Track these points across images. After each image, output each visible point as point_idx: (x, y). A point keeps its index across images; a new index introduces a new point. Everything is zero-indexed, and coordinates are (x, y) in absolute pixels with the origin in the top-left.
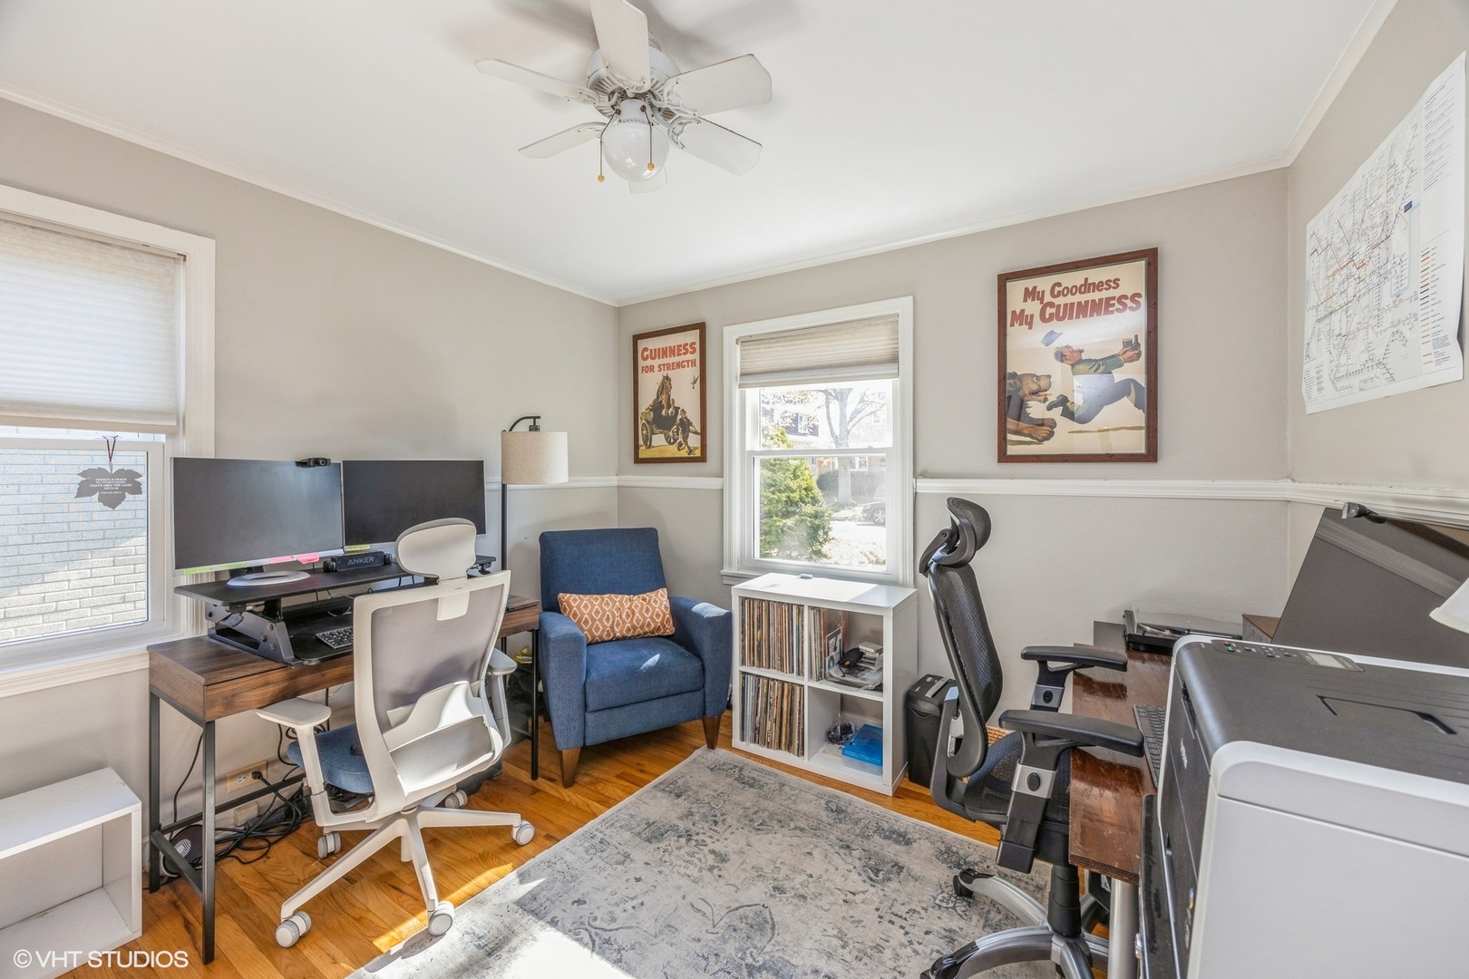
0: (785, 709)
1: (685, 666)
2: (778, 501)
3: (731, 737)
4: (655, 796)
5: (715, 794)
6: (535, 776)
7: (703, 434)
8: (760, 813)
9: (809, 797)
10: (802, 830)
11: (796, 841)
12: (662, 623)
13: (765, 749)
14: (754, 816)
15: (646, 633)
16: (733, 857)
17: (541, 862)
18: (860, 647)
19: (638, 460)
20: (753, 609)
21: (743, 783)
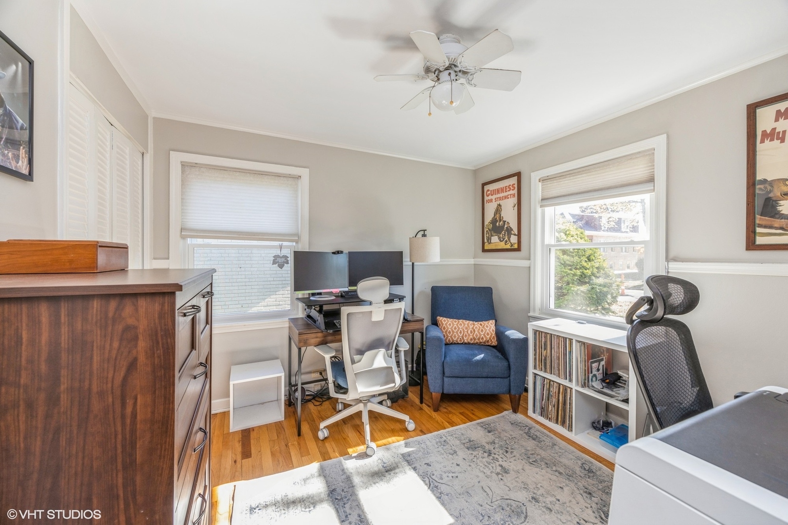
0: (561, 400)
1: (500, 365)
2: (574, 275)
3: (527, 409)
4: (477, 428)
5: (511, 437)
6: (421, 402)
7: (519, 235)
8: (535, 455)
9: (571, 456)
10: (560, 473)
11: (554, 478)
12: (490, 339)
13: (548, 421)
14: (531, 456)
15: (481, 343)
16: (512, 472)
17: (416, 441)
18: (619, 372)
19: (484, 250)
20: (542, 337)
21: (529, 436)
